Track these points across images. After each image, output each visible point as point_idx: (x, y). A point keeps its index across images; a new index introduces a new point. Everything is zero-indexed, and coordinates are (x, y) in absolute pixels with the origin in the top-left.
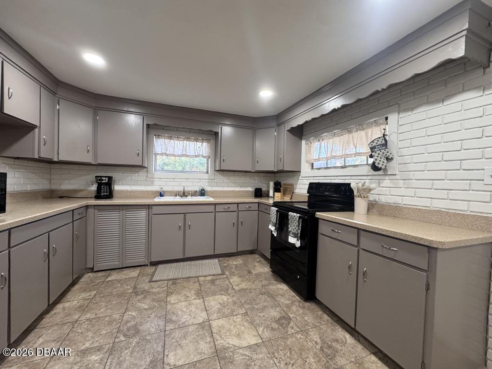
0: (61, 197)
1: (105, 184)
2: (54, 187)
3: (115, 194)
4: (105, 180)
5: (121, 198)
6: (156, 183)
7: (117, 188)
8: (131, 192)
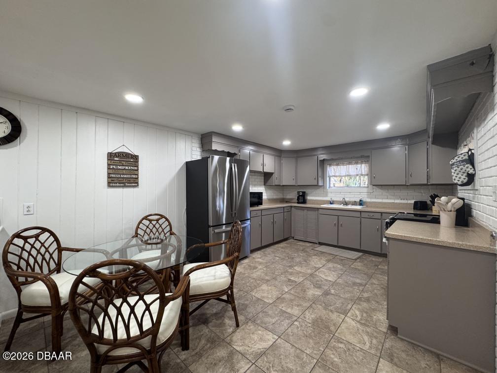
0: (287, 202)
1: (301, 196)
2: (284, 197)
3: (308, 202)
4: (301, 194)
5: (310, 204)
6: (329, 195)
7: (309, 198)
8: (315, 200)
